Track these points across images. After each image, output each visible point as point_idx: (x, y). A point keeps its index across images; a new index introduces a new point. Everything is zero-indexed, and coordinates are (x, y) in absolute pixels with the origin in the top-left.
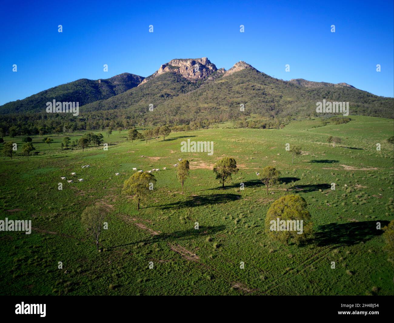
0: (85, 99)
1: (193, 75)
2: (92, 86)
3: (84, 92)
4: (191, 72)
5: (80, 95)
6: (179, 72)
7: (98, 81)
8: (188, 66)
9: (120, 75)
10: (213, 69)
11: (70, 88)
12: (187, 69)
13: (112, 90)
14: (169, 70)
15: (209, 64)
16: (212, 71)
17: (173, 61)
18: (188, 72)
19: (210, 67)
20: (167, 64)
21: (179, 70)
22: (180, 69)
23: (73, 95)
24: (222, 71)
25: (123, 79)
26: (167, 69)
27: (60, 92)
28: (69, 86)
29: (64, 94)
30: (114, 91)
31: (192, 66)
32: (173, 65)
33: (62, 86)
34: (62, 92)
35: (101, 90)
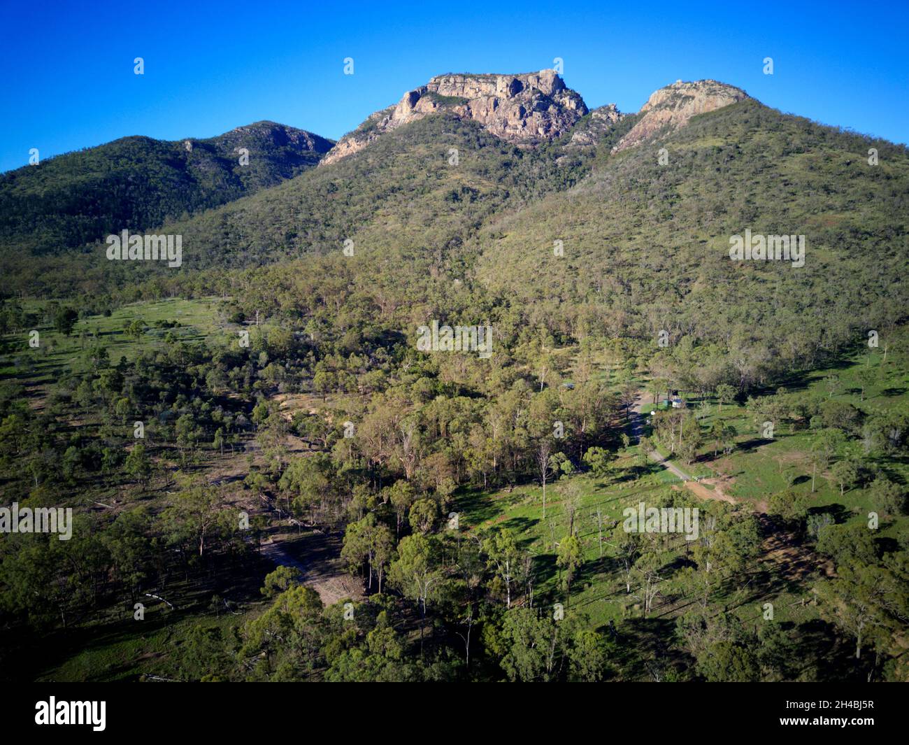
0: (147, 202)
1: (520, 127)
2: (167, 159)
3: (142, 179)
4: (511, 115)
5: (132, 187)
6: (471, 115)
7: (182, 143)
8: (498, 94)
9: (251, 127)
10: (577, 107)
11: (94, 166)
12: (496, 104)
13: (231, 173)
14: (435, 110)
15: (561, 92)
16: (576, 113)
17: (442, 81)
18: (501, 114)
19: (566, 100)
20: (424, 90)
21: (469, 109)
22: (471, 104)
23: (106, 187)
24: (610, 115)
25: (260, 140)
26: (426, 106)
27: (61, 177)
28: (92, 158)
29: (75, 186)
30: (238, 177)
31: (513, 96)
32: (444, 93)
33: (65, 157)
34: (69, 179)
35: (194, 173)
